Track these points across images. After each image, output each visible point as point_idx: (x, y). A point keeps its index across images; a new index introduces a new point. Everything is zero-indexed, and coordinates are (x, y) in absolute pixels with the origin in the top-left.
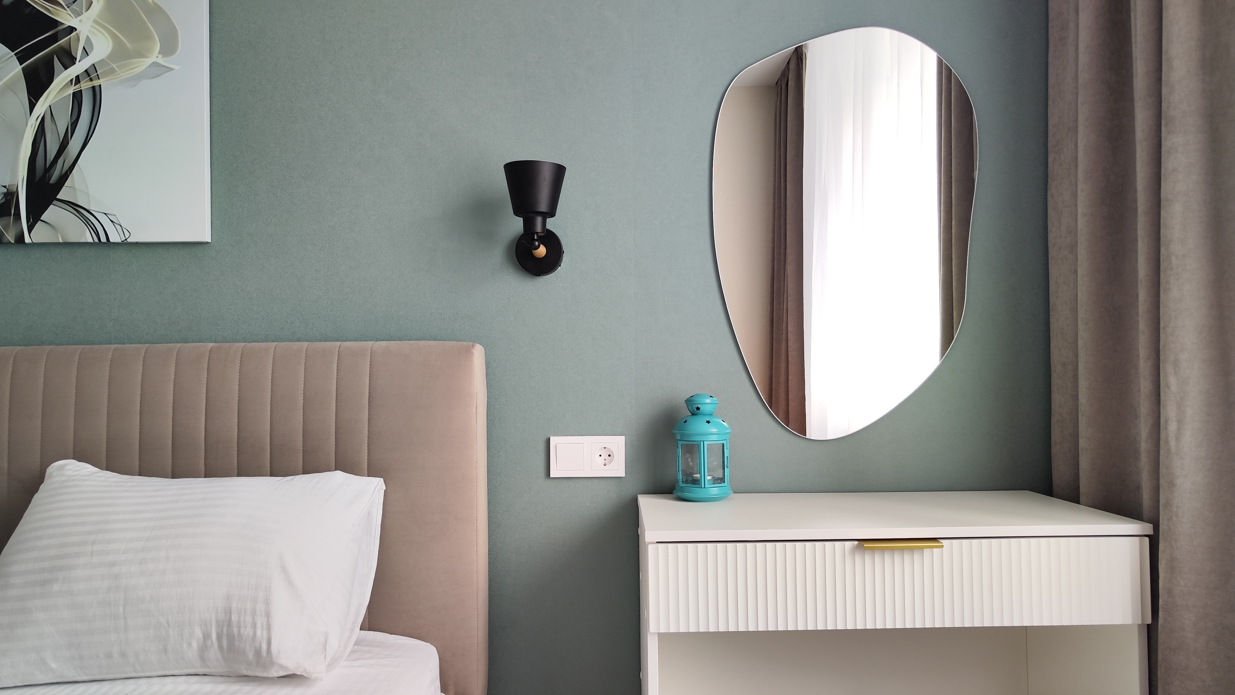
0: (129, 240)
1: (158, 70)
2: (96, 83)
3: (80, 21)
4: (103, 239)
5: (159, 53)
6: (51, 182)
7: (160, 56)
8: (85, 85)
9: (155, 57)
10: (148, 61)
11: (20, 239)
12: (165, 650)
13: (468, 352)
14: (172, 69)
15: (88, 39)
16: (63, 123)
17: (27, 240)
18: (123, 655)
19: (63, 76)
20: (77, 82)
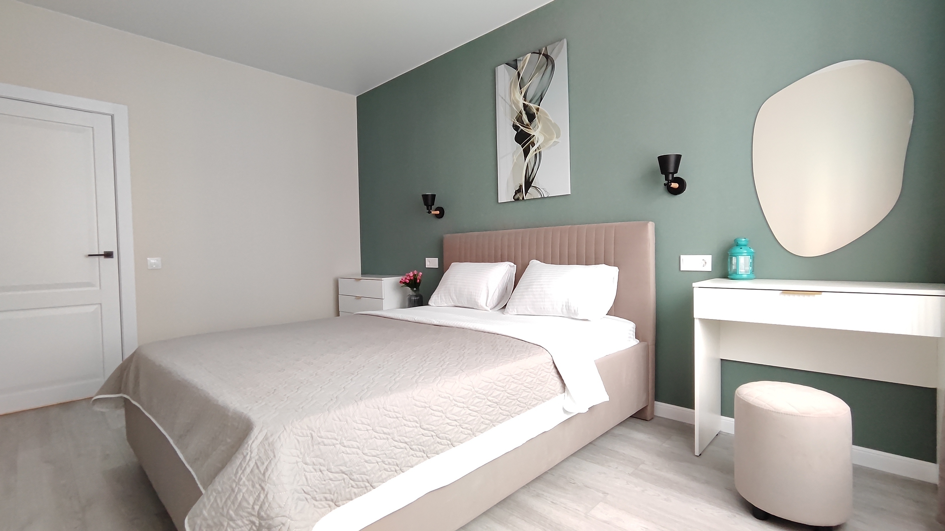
0: (549, 196)
1: (556, 143)
2: (540, 150)
3: (536, 133)
4: (543, 197)
5: (556, 138)
6: (530, 181)
7: (556, 139)
8: (538, 151)
9: (555, 139)
10: (553, 141)
11: (523, 198)
12: (553, 308)
13: (646, 225)
14: (559, 142)
15: (538, 138)
16: (533, 164)
17: (525, 199)
18: (544, 308)
19: (532, 150)
20: (536, 151)
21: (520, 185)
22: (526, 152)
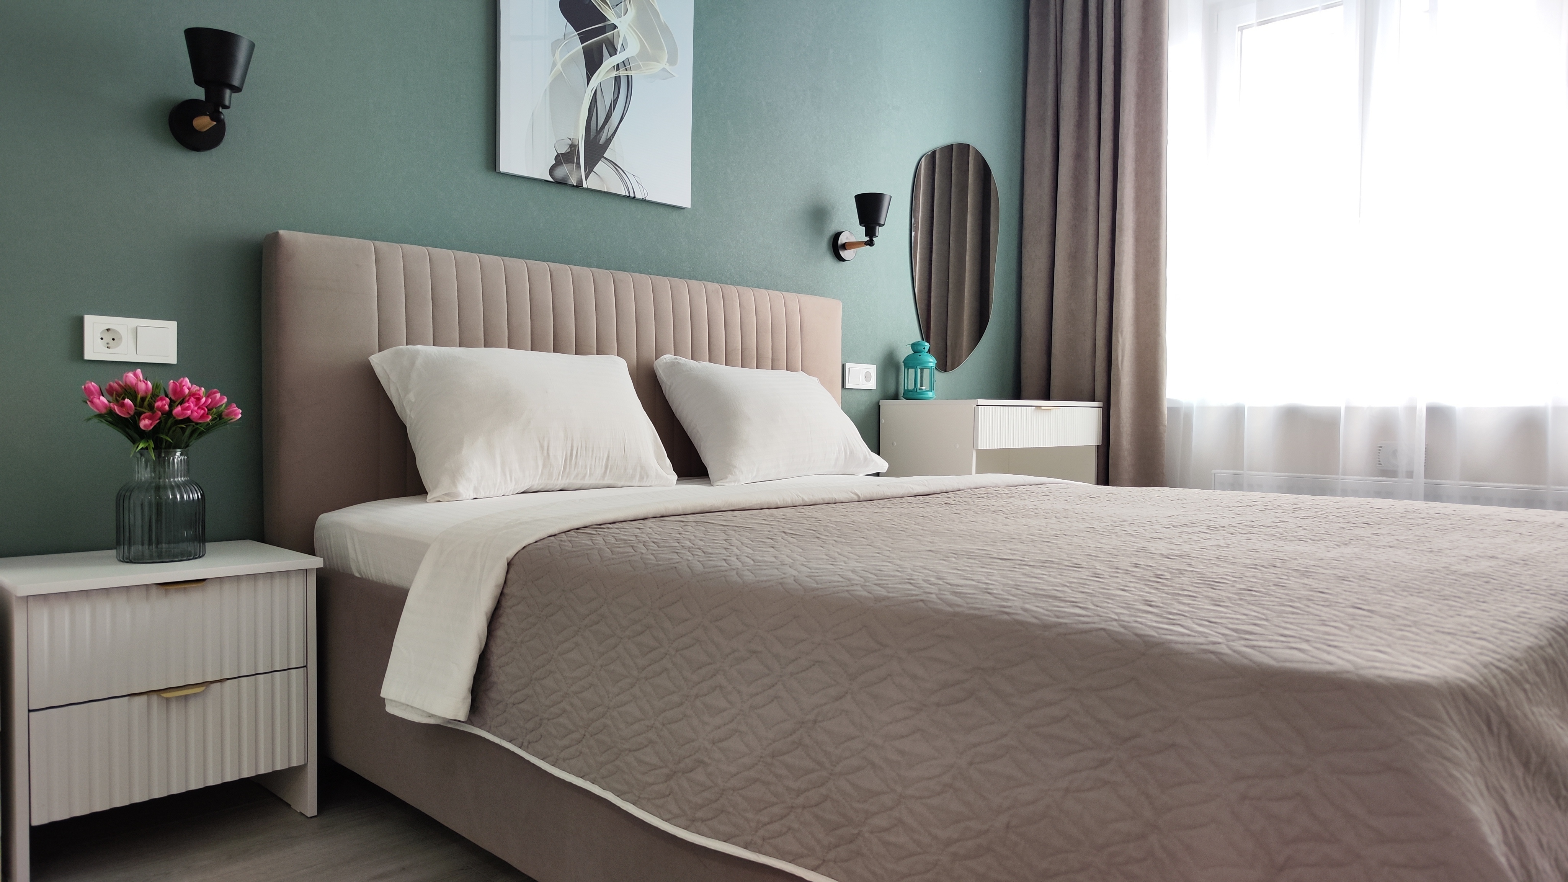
0: (647, 198)
1: (666, 75)
2: (628, 72)
3: (620, 22)
4: (631, 194)
5: (667, 62)
6: (600, 143)
7: (668, 65)
8: (623, 72)
9: (664, 64)
10: (661, 66)
11: (580, 183)
14: (674, 76)
16: (608, 98)
17: (584, 185)
19: (609, 62)
20: (618, 69)
21: (571, 143)
22: (593, 62)
